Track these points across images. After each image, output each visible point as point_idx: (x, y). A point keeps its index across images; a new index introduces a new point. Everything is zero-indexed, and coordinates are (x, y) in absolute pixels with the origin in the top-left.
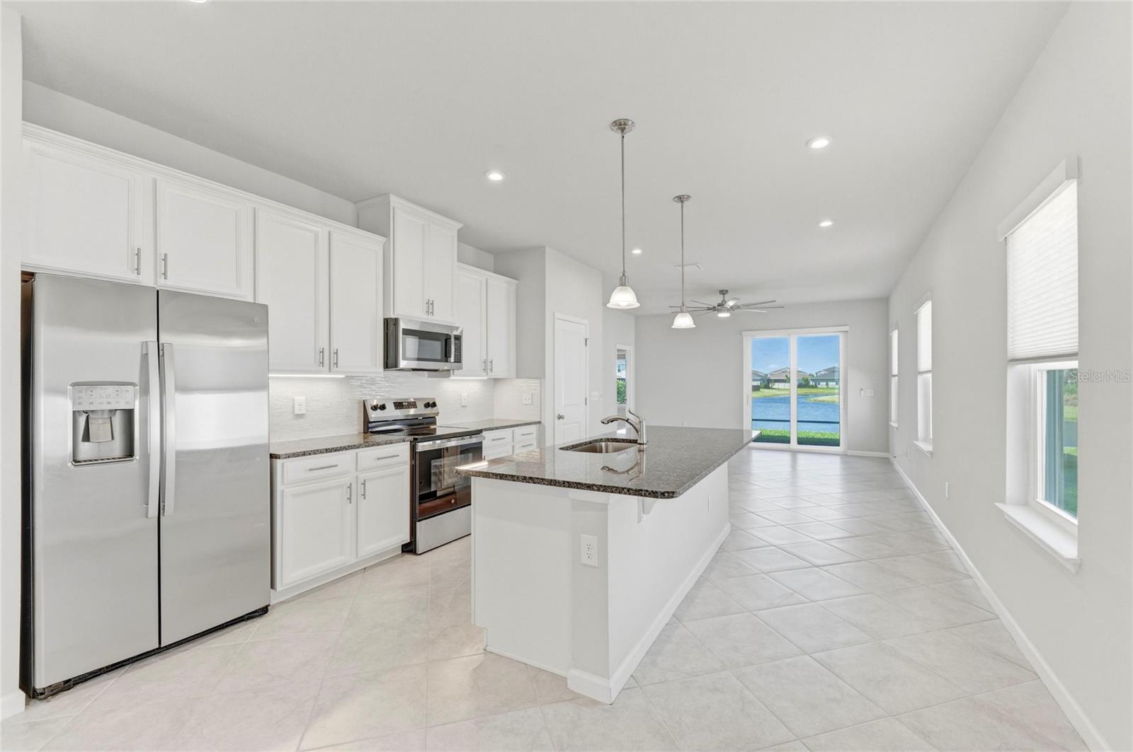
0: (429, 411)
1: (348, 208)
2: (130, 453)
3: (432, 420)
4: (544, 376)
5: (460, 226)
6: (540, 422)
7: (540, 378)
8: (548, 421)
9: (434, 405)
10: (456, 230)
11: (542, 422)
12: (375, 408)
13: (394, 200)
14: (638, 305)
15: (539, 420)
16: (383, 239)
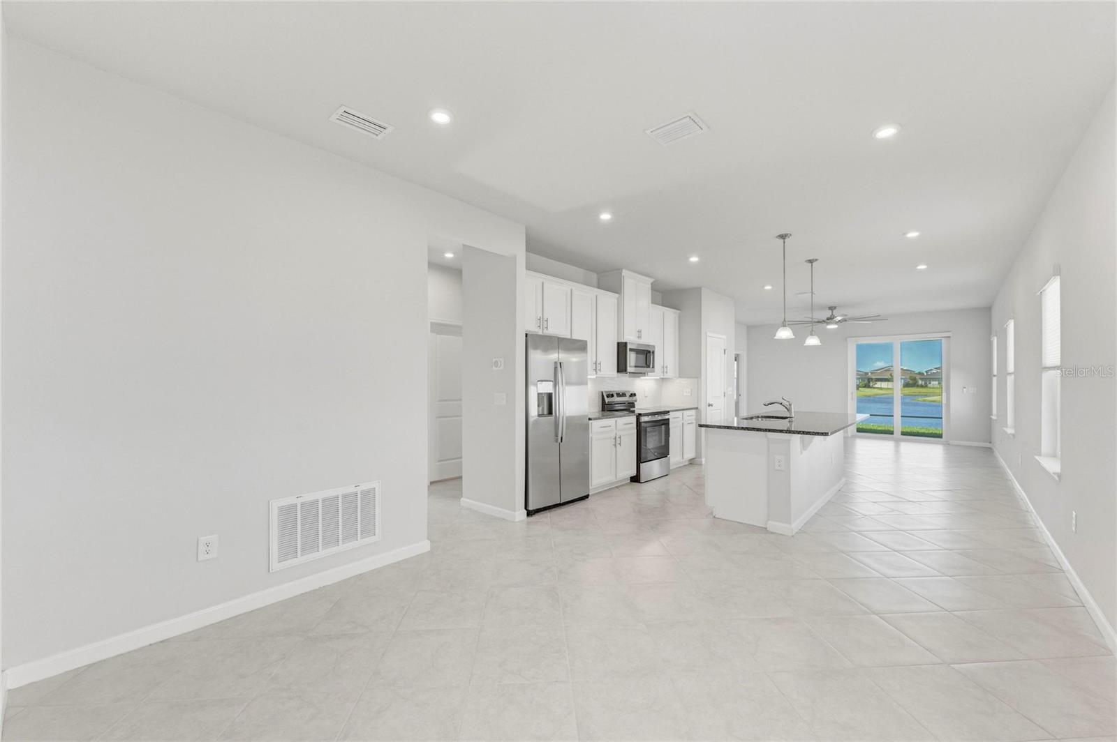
0: (631, 399)
1: (594, 276)
2: (550, 412)
3: (632, 405)
4: (700, 377)
5: (652, 280)
6: (697, 408)
7: (697, 378)
8: (703, 407)
9: (635, 395)
10: (650, 283)
11: (699, 407)
12: (608, 396)
13: (625, 272)
14: (794, 337)
15: (696, 406)
16: (617, 295)
